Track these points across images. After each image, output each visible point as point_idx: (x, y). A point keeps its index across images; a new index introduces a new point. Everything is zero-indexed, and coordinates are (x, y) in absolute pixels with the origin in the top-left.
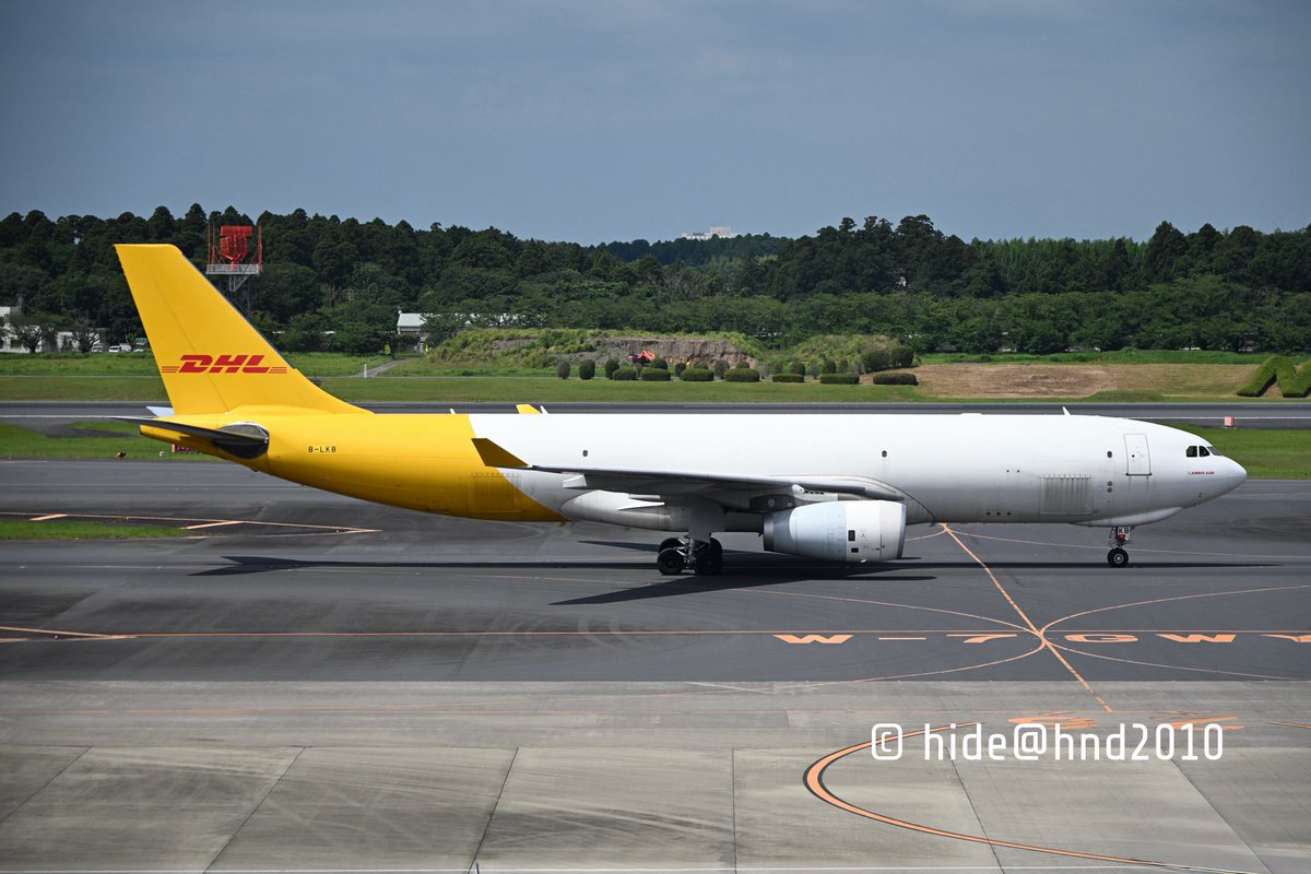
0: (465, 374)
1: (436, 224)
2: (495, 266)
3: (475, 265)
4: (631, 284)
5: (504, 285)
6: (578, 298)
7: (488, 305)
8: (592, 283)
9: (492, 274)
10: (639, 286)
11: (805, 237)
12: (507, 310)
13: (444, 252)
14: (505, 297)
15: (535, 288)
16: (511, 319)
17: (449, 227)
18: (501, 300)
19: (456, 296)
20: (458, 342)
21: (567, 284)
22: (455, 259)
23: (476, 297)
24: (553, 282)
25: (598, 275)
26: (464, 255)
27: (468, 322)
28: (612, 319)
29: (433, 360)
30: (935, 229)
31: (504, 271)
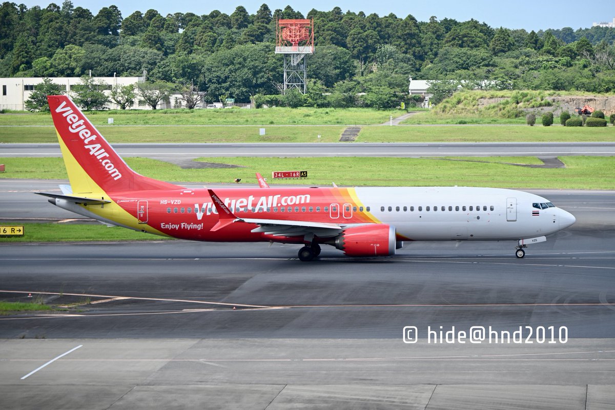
0: (461, 123)
1: (433, 17)
2: (476, 46)
3: (461, 46)
4: (573, 58)
5: (484, 60)
6: (535, 69)
7: (474, 74)
8: (545, 58)
9: (474, 52)
10: (578, 60)
12: (487, 78)
13: (439, 37)
14: (485, 69)
15: (506, 62)
16: (490, 84)
17: (443, 19)
18: (482, 71)
19: (449, 68)
20: (455, 100)
21: (527, 59)
22: (447, 42)
23: (465, 68)
24: (517, 58)
25: (549, 52)
26: (454, 39)
27: (460, 86)
28: (561, 83)
29: (436, 113)
31: (483, 50)
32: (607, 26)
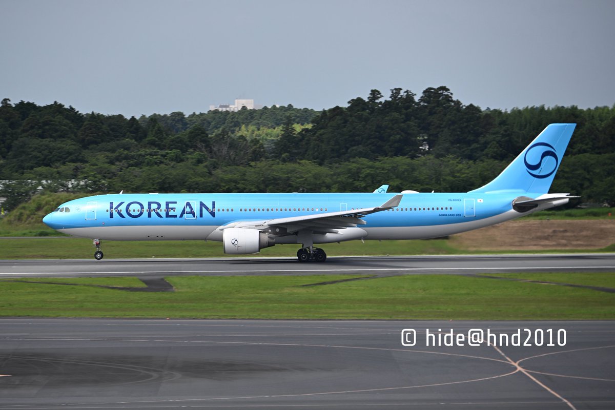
0: (42, 234)
1: (5, 100)
2: (60, 137)
3: (42, 136)
4: (184, 151)
5: (70, 153)
6: (136, 165)
7: (58, 173)
8: (148, 151)
9: (58, 144)
10: (191, 153)
11: (337, 108)
12: (75, 176)
13: (13, 125)
14: (73, 165)
15: (100, 158)
16: (78, 185)
17: (18, 102)
18: (69, 167)
19: (27, 164)
20: (32, 205)
21: (126, 152)
22: (24, 131)
23: (47, 165)
24: (113, 151)
25: (152, 144)
26: (32, 127)
27: (40, 188)
28: (169, 183)
29: (10, 222)
30: (454, 98)
31: (69, 142)
32: (228, 109)
